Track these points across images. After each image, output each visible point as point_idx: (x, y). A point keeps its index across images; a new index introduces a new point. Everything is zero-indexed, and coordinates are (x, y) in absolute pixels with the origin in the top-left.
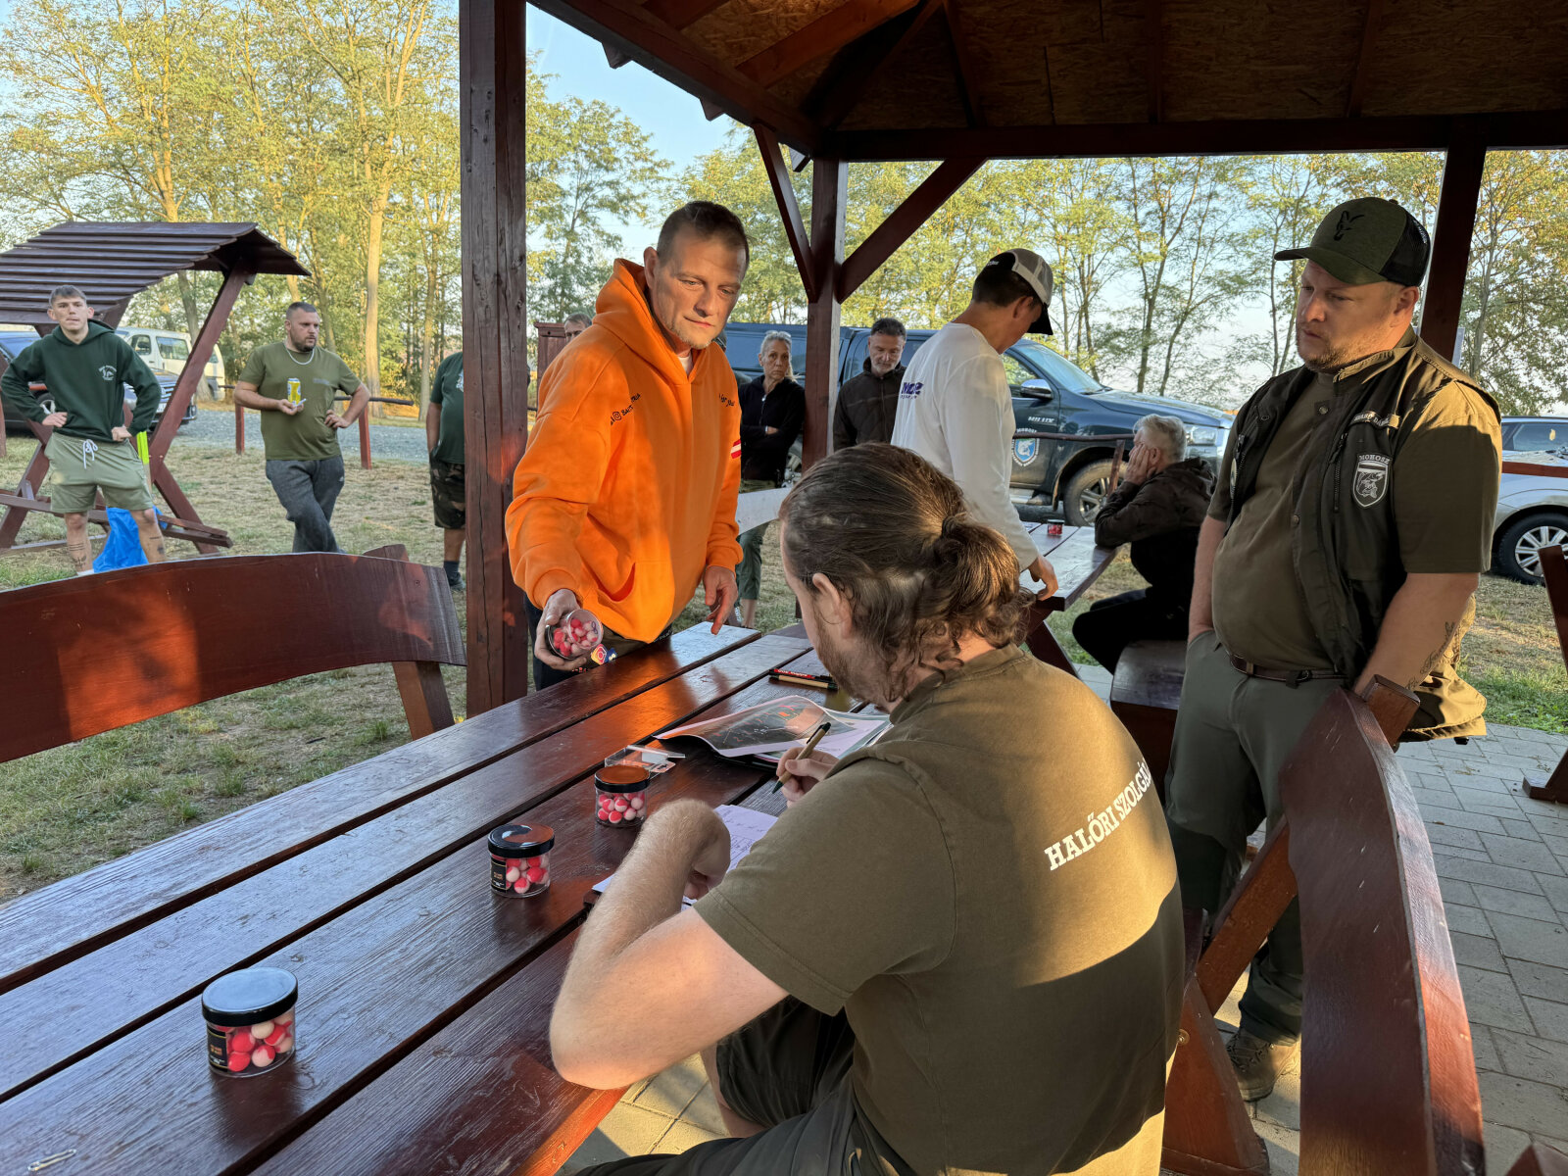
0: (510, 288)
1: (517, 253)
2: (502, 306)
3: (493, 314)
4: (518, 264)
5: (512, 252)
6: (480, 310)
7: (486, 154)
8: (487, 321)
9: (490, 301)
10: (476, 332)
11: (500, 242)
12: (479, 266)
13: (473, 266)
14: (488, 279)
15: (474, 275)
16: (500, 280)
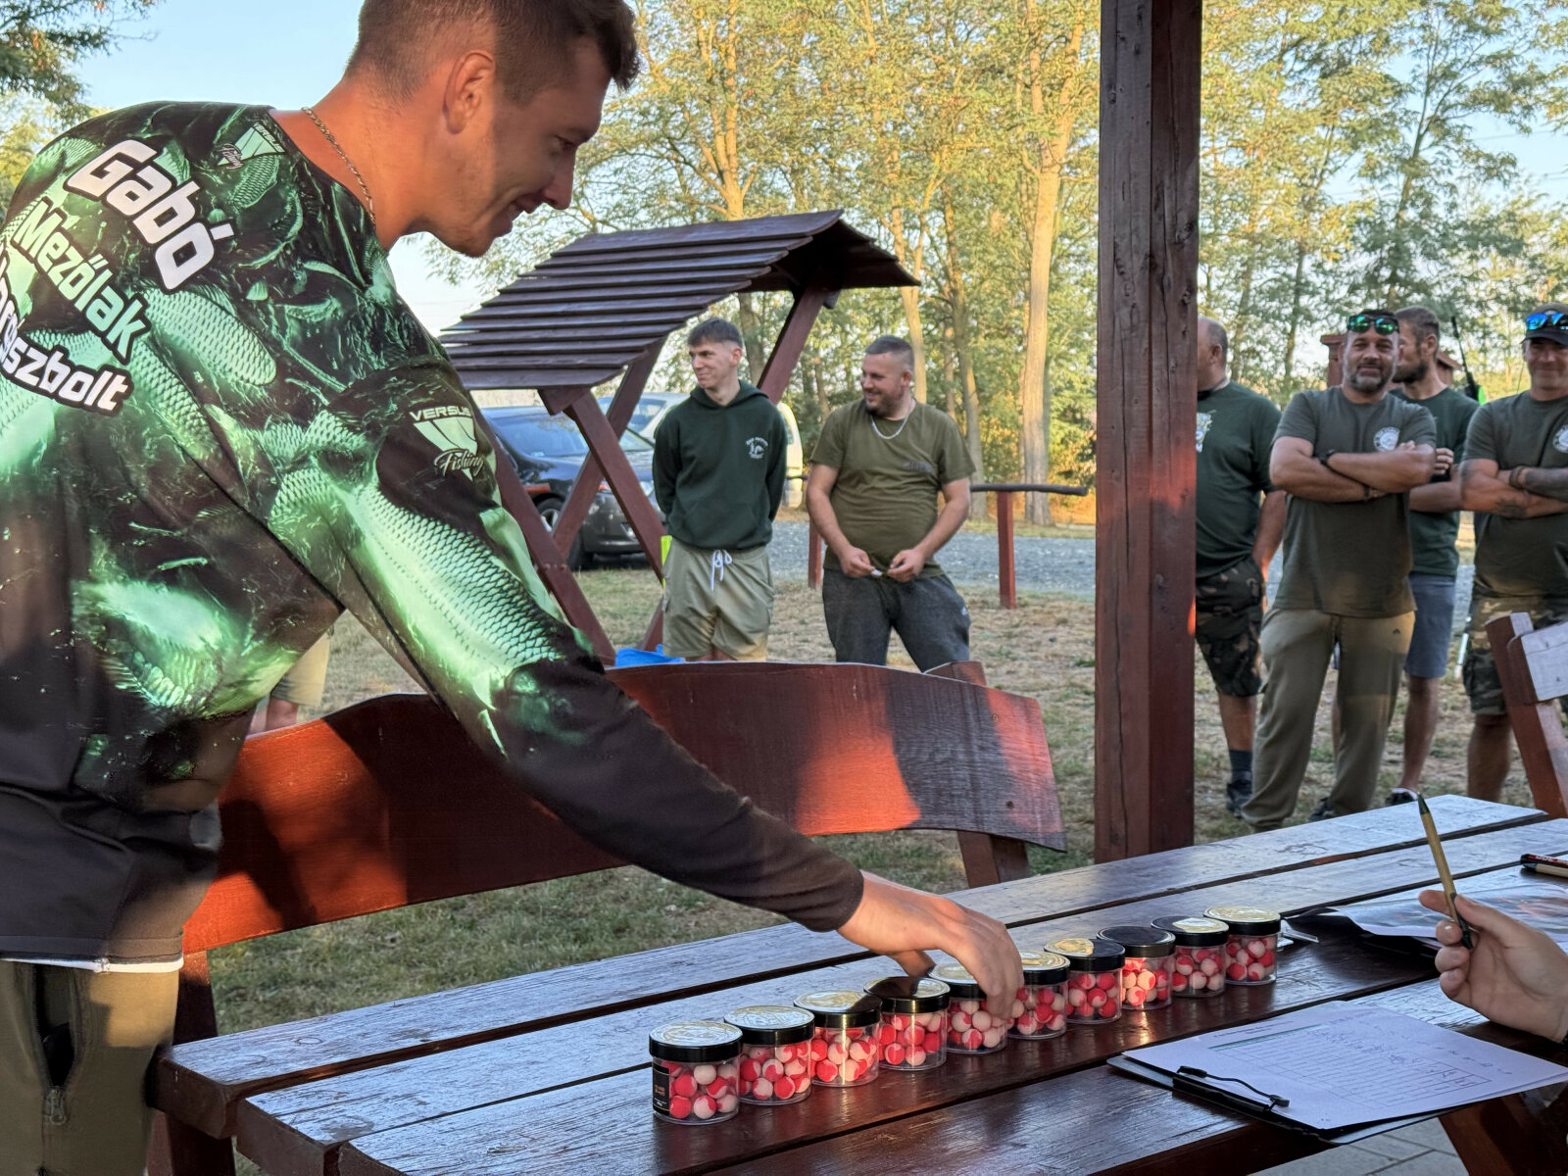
0: (1170, 274)
1: (1183, 218)
2: (1157, 302)
3: (1143, 317)
4: (1184, 235)
5: (1175, 217)
6: (1125, 312)
7: (1138, 73)
8: (1133, 328)
9: (1139, 297)
10: (1117, 346)
11: (1156, 204)
12: (1123, 244)
13: (1116, 246)
14: (1136, 264)
15: (1116, 260)
16: (1152, 264)
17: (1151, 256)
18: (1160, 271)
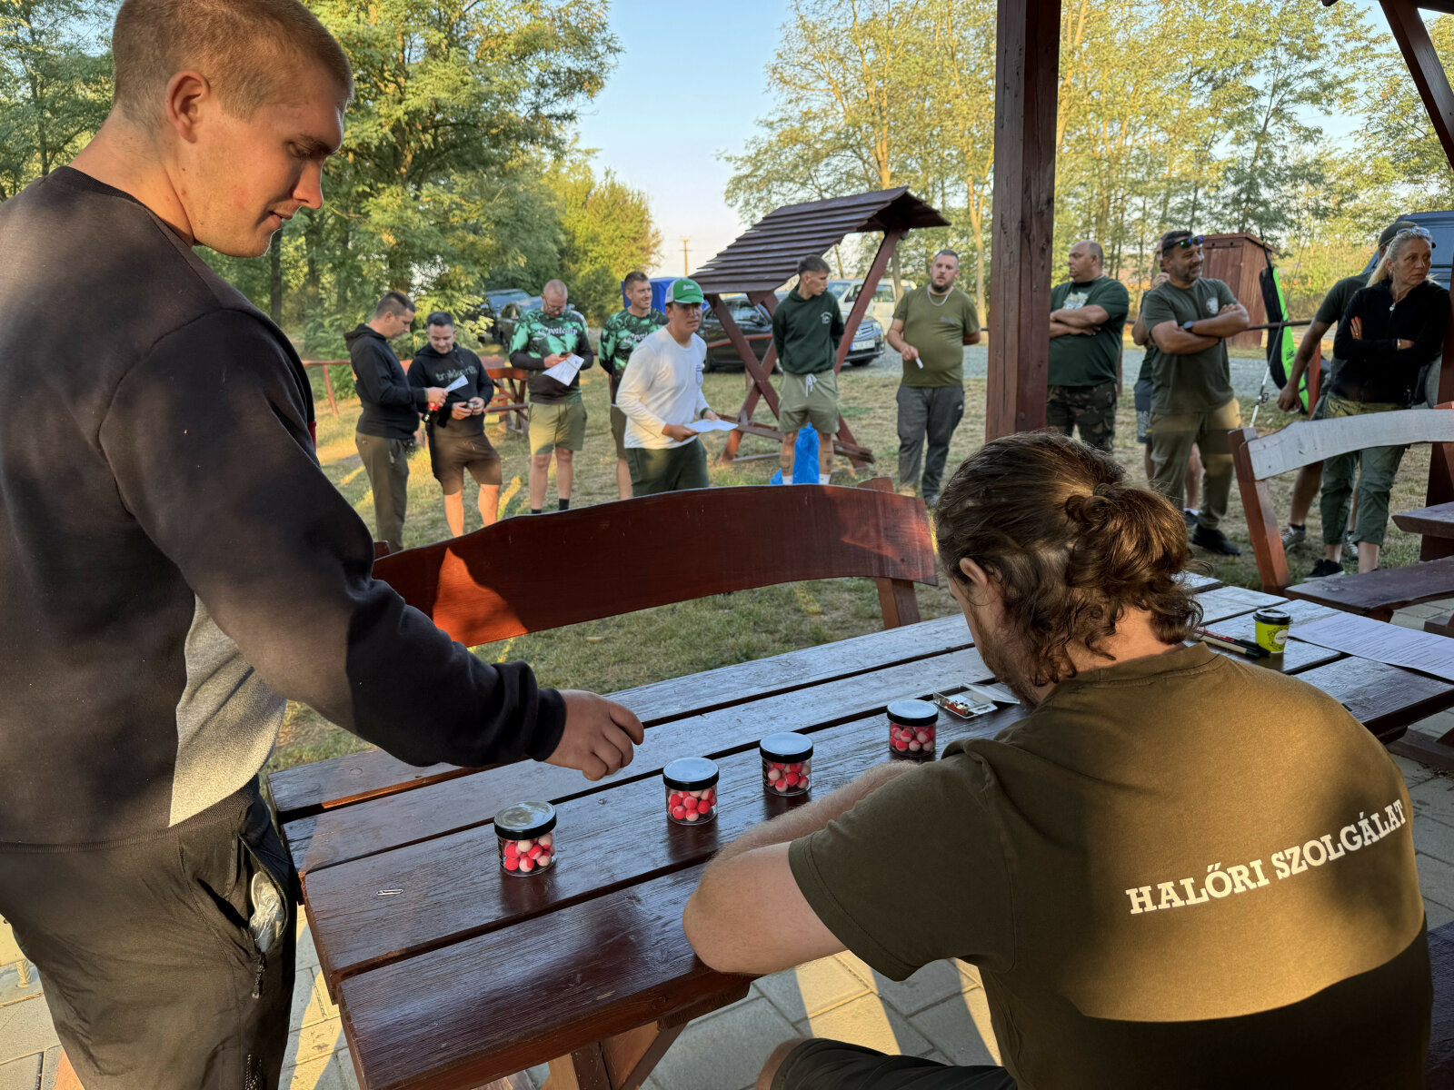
0: (1036, 232)
2: (1026, 249)
3: (1017, 259)
5: (1040, 197)
6: (1006, 256)
7: (1016, 109)
8: (1010, 266)
9: (1015, 247)
10: (1002, 277)
11: (1026, 190)
12: (1006, 215)
13: (1002, 216)
14: (1014, 226)
15: (1002, 225)
16: (1024, 226)
17: (1022, 222)
18: (1027, 231)
